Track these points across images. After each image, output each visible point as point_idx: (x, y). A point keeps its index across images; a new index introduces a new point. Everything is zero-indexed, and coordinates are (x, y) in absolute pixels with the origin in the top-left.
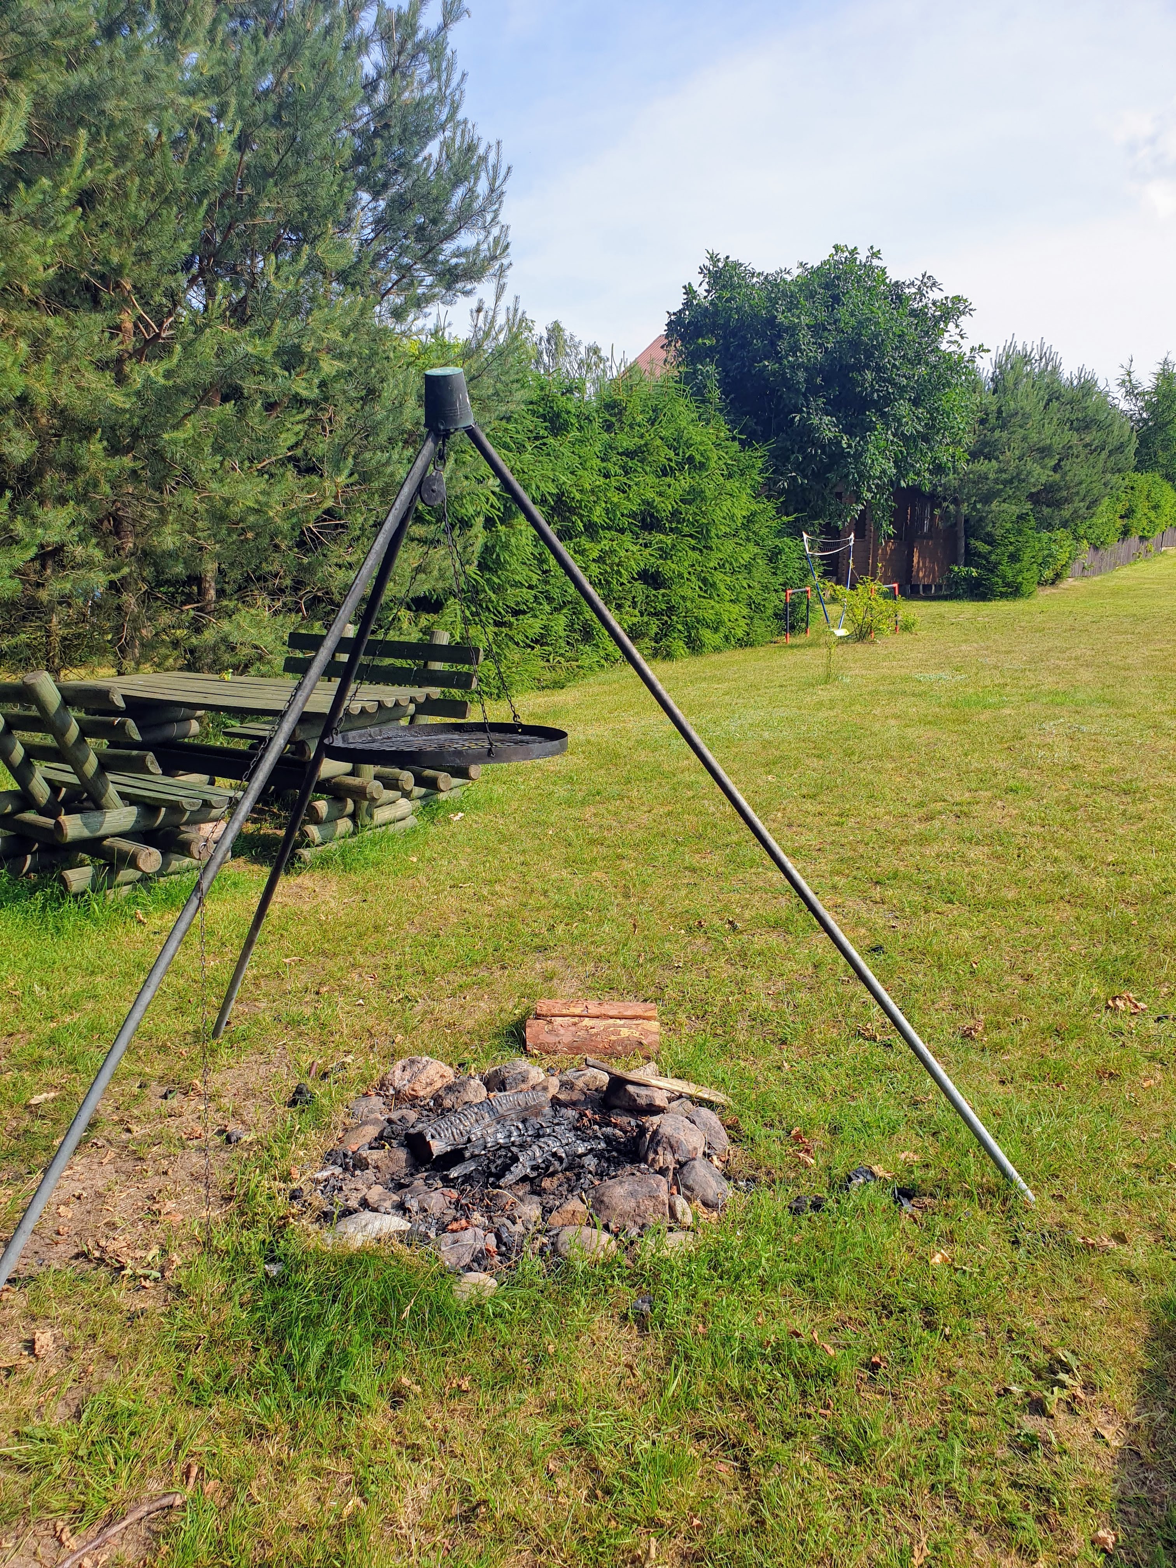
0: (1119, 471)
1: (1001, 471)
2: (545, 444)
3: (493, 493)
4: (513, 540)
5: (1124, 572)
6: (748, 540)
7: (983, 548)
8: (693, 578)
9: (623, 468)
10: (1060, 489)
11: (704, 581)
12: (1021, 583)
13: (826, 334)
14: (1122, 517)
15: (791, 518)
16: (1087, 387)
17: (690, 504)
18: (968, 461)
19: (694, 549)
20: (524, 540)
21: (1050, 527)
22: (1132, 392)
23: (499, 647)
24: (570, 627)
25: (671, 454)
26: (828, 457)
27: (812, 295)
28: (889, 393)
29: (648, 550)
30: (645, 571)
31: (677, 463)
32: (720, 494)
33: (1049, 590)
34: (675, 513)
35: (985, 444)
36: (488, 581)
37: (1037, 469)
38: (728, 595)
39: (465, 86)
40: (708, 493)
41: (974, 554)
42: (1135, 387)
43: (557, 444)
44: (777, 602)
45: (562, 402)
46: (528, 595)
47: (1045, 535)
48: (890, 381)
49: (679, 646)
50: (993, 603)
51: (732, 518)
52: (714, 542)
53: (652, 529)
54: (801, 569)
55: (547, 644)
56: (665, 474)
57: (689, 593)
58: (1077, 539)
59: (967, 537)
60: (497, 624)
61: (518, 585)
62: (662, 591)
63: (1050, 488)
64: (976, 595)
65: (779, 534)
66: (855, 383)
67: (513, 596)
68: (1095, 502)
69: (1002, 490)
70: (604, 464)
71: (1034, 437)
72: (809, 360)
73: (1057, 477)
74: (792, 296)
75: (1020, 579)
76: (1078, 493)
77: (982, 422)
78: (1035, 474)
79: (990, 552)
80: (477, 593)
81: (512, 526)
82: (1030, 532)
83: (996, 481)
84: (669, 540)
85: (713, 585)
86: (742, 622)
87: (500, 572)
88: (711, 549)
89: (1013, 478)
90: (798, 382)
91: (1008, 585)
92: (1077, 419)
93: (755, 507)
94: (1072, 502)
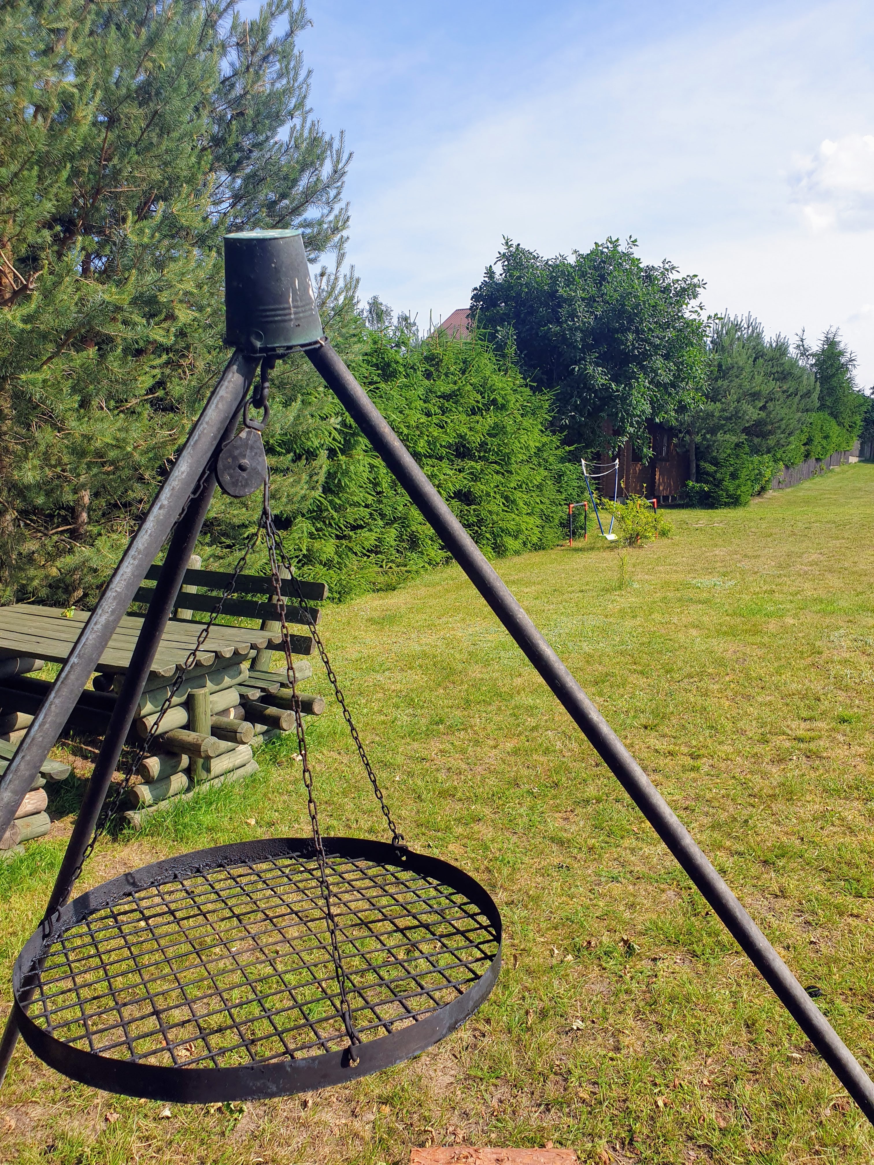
1: (723, 410)
2: (378, 388)
3: (335, 429)
4: (352, 468)
5: (807, 485)
6: (540, 465)
7: (711, 468)
8: (498, 496)
9: (440, 408)
10: (766, 424)
11: (507, 498)
12: (740, 495)
13: (595, 304)
14: (804, 445)
15: (572, 448)
16: (781, 349)
17: (494, 437)
19: (497, 473)
20: (362, 468)
21: (759, 453)
22: (805, 353)
23: (340, 557)
24: (400, 538)
25: (479, 397)
26: (600, 399)
27: (583, 275)
28: (646, 350)
29: (462, 475)
30: (460, 491)
31: (484, 405)
32: (519, 429)
33: (757, 500)
34: (483, 444)
36: (331, 502)
37: (750, 409)
38: (525, 509)
39: (310, 81)
40: (508, 429)
41: (704, 473)
42: (806, 350)
43: (388, 389)
44: (561, 514)
45: (390, 353)
46: (364, 512)
47: (756, 458)
48: (646, 341)
50: (719, 512)
51: (527, 448)
52: (514, 467)
53: (464, 457)
54: (578, 487)
55: (380, 553)
56: (474, 414)
57: (495, 509)
58: (776, 461)
59: (697, 460)
60: (338, 537)
61: (357, 504)
62: (473, 507)
63: (759, 423)
64: (706, 504)
65: (562, 460)
66: (621, 342)
67: (352, 514)
68: (790, 434)
69: (724, 425)
70: (426, 405)
71: (747, 385)
72: (584, 323)
73: (764, 414)
74: (568, 275)
75: (739, 493)
76: (779, 427)
78: (749, 412)
79: (716, 472)
80: (321, 511)
81: (351, 457)
82: (745, 456)
83: (720, 418)
84: (478, 466)
85: (514, 502)
86: (536, 531)
87: (341, 495)
88: (512, 473)
89: (732, 415)
90: (576, 341)
91: (730, 497)
92: (777, 372)
93: (545, 439)
94: (774, 434)
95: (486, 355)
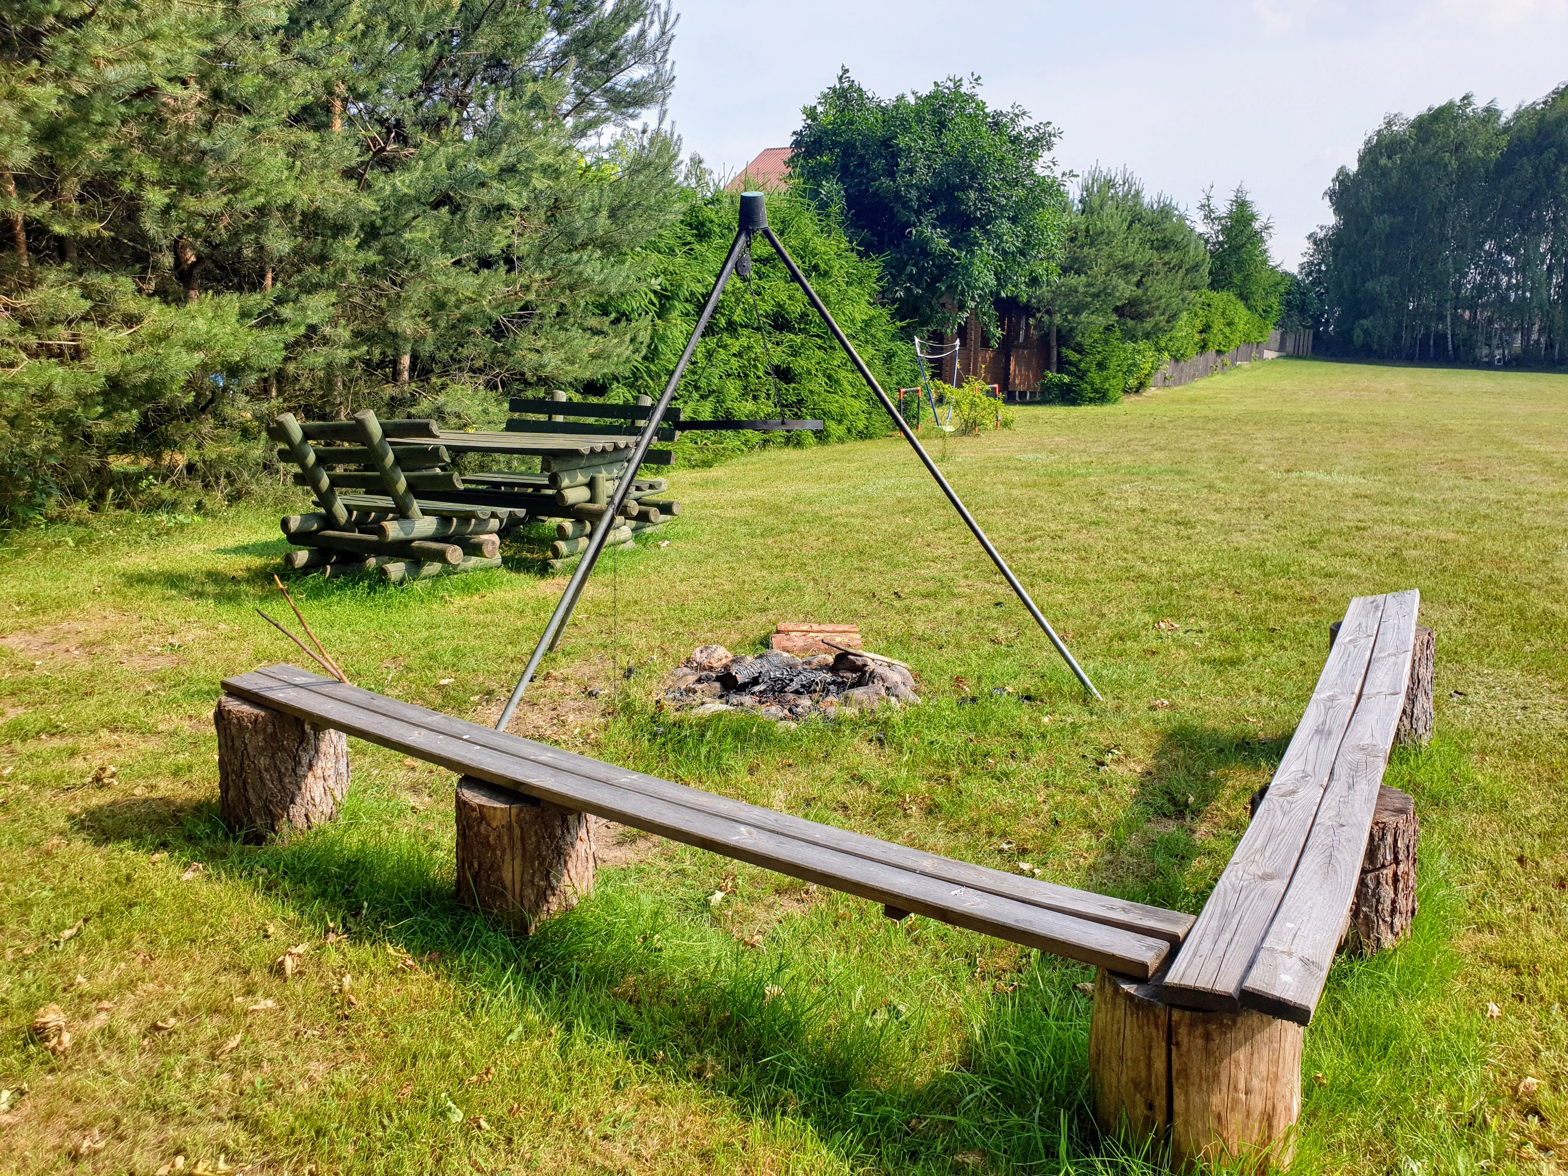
0: (1195, 288)
1: (1089, 285)
2: (692, 250)
3: (651, 290)
4: (668, 333)
5: (1202, 383)
6: (867, 342)
7: (1074, 356)
8: (820, 374)
9: (757, 273)
10: (1142, 303)
11: (829, 377)
12: (1108, 390)
13: (934, 156)
14: (1199, 332)
15: (903, 324)
16: (1165, 211)
18: (1059, 275)
19: (820, 348)
21: (1134, 339)
22: (1209, 216)
26: (938, 267)
27: (920, 121)
28: (990, 212)
29: (780, 348)
30: (778, 366)
32: (844, 299)
33: (1134, 398)
34: (804, 315)
35: (1075, 260)
37: (1122, 285)
38: (850, 391)
41: (1066, 363)
42: (1211, 211)
43: (703, 251)
45: (706, 212)
47: (1130, 345)
48: (991, 200)
49: (808, 435)
51: (853, 322)
53: (783, 329)
54: (913, 370)
57: (816, 388)
58: (1159, 350)
59: (1059, 346)
62: (793, 385)
63: (1133, 303)
64: (1067, 400)
65: (893, 338)
66: (962, 202)
68: (1173, 317)
69: (1090, 303)
71: (1119, 254)
72: (922, 180)
73: (1140, 291)
75: (1107, 386)
76: (1158, 307)
77: (1072, 240)
78: (1120, 289)
79: (1080, 361)
81: (668, 321)
82: (1116, 342)
83: (1085, 294)
84: (798, 339)
85: (837, 381)
86: (862, 416)
87: (657, 362)
88: (835, 349)
89: (1100, 292)
90: (911, 200)
91: (1096, 391)
92: (1157, 239)
93: (872, 312)
94: (1153, 315)
95: (807, 214)
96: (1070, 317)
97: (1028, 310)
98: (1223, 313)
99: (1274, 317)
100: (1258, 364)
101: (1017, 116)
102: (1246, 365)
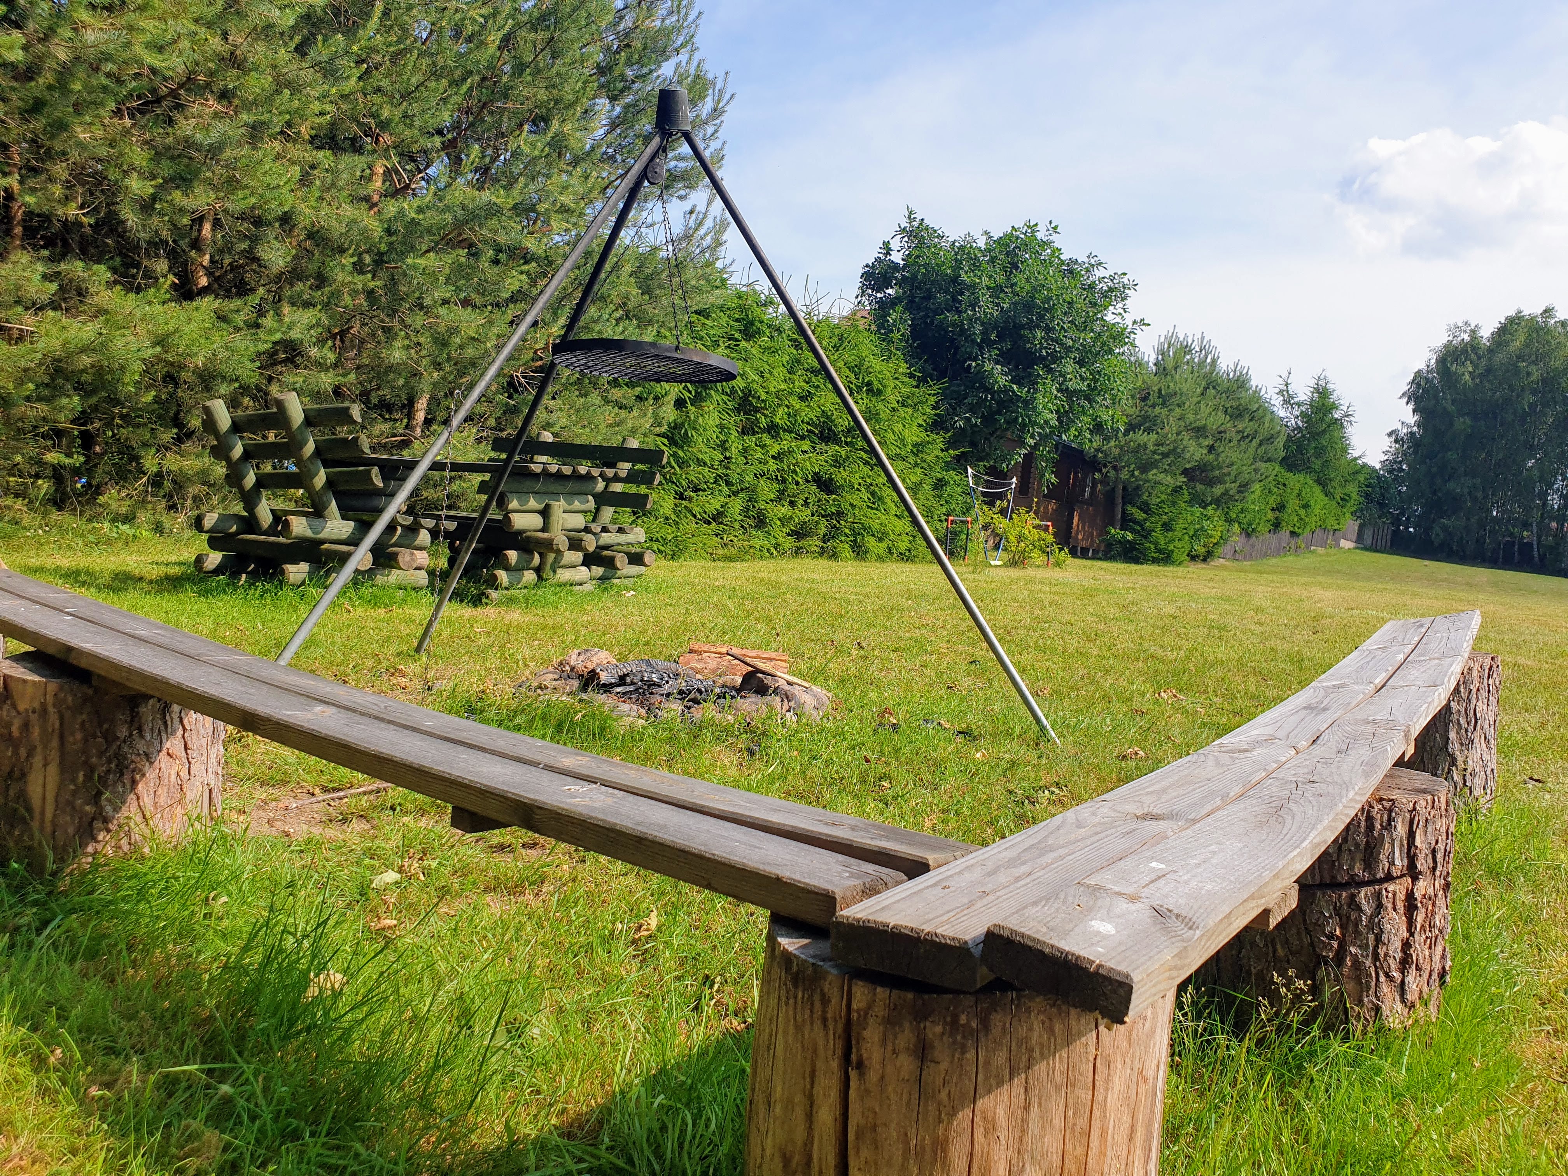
1: (1159, 443)
5: (1274, 561)
6: (916, 465)
7: (1139, 515)
8: (863, 489)
10: (1213, 469)
11: (873, 494)
12: (1172, 551)
13: (1002, 295)
14: (1273, 509)
15: (956, 452)
16: (1240, 382)
20: (711, 423)
21: (1202, 503)
22: (1289, 401)
23: (677, 517)
24: (745, 512)
25: (853, 378)
26: (997, 403)
27: (992, 260)
28: (1056, 351)
29: (823, 458)
30: (819, 475)
32: (893, 417)
33: (1200, 566)
35: (1146, 418)
37: (1193, 447)
39: (700, 22)
40: (882, 415)
41: (1130, 521)
42: (1291, 397)
43: (749, 348)
45: (757, 312)
46: (709, 474)
47: (1197, 510)
48: (1057, 341)
49: (845, 549)
50: (1145, 567)
51: (903, 442)
53: (828, 440)
54: (963, 502)
55: (723, 522)
57: (858, 502)
58: (1229, 521)
59: (1124, 504)
60: (678, 497)
61: (701, 463)
62: (834, 496)
63: (1203, 466)
64: (1129, 558)
65: (948, 466)
66: (1027, 340)
67: (695, 473)
68: (1245, 487)
69: (1159, 462)
71: (1191, 417)
72: (986, 316)
73: (1211, 457)
74: (975, 259)
75: (1171, 547)
76: (1229, 474)
77: (1144, 399)
78: (1191, 449)
79: (1145, 520)
82: (1183, 505)
83: (1154, 452)
84: (843, 451)
86: (906, 538)
87: (686, 448)
89: (1170, 452)
90: (974, 333)
91: (1160, 551)
92: (1231, 407)
93: (924, 436)
94: (1224, 483)
96: (1136, 473)
97: (1093, 464)
98: (1299, 495)
99: (1351, 507)
100: (1333, 551)
101: (1093, 266)
102: (1320, 550)
